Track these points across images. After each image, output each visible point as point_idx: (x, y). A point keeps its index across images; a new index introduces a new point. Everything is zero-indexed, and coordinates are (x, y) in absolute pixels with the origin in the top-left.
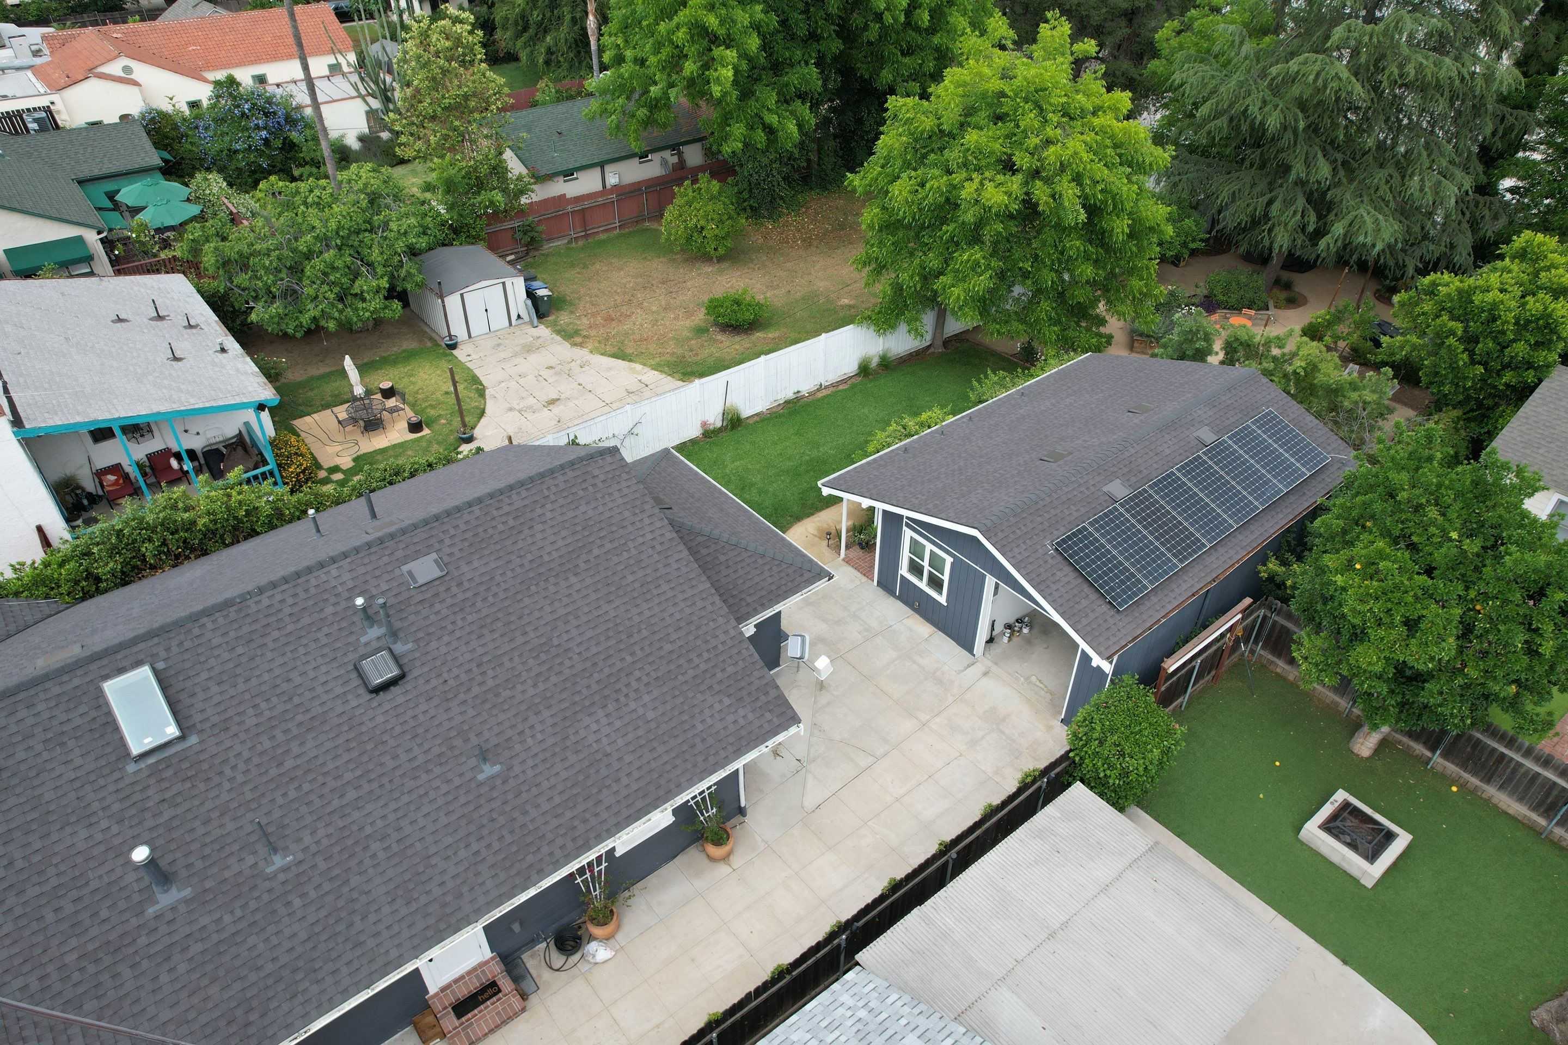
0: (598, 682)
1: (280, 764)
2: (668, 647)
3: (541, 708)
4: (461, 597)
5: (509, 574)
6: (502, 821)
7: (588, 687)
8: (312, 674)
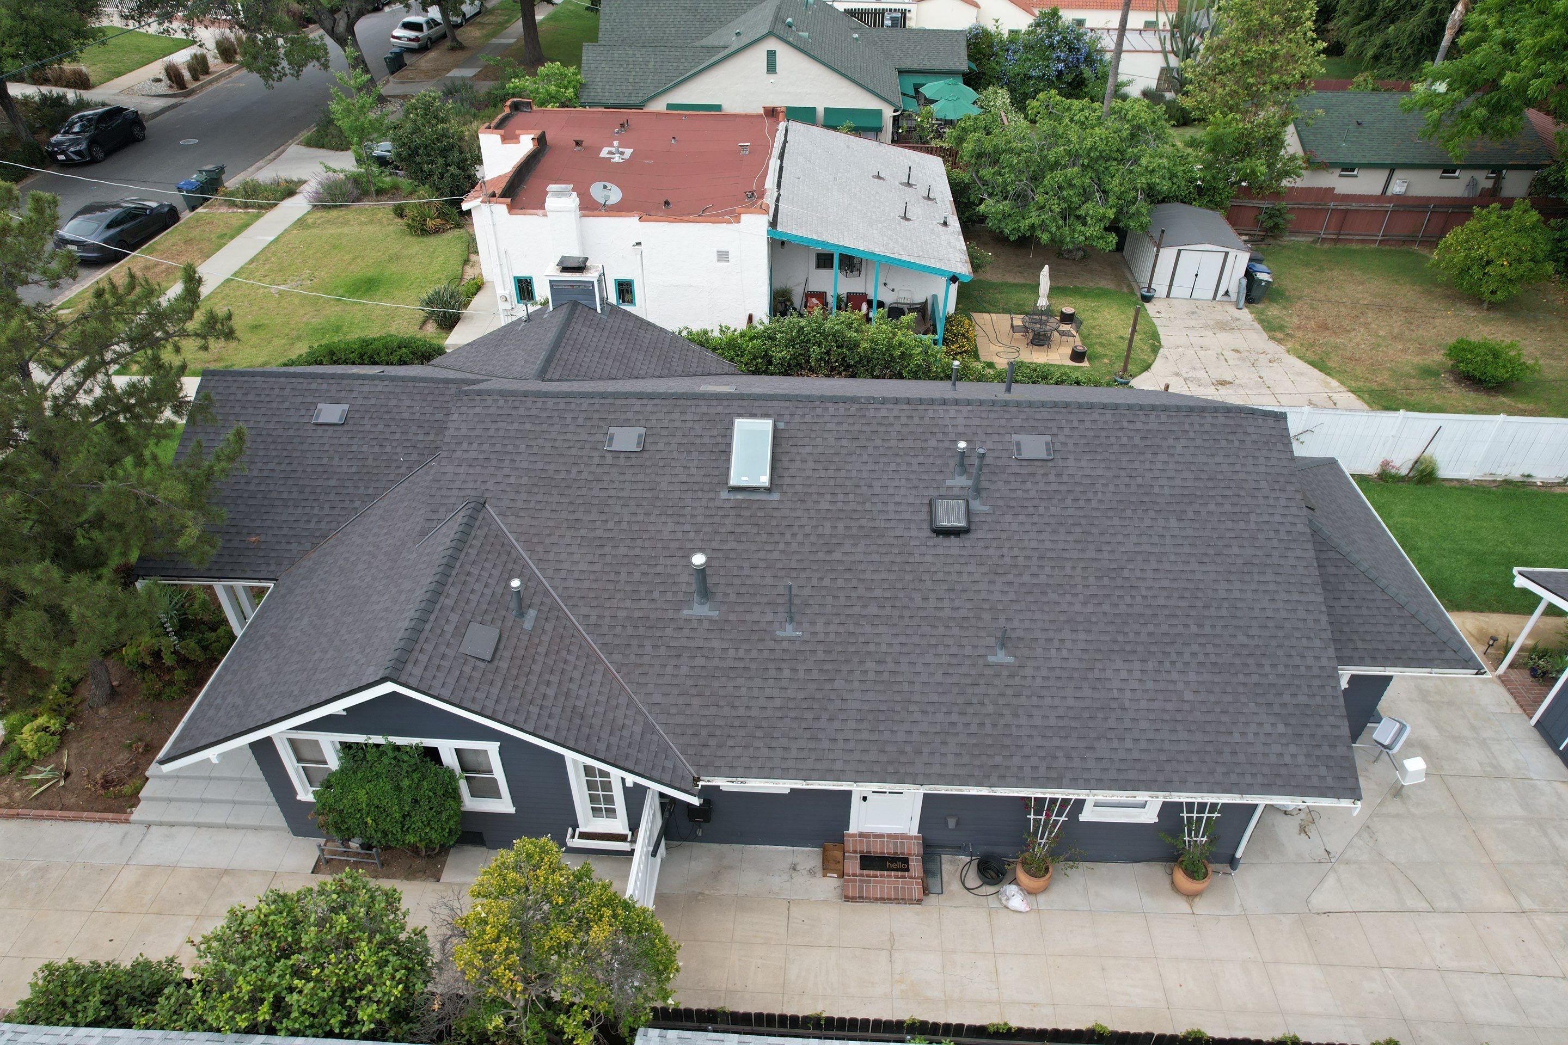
0: (1150, 634)
1: (830, 552)
2: (1242, 639)
3: (1080, 628)
4: (1054, 487)
5: (1112, 488)
6: (990, 709)
7: (1137, 633)
8: (891, 491)
